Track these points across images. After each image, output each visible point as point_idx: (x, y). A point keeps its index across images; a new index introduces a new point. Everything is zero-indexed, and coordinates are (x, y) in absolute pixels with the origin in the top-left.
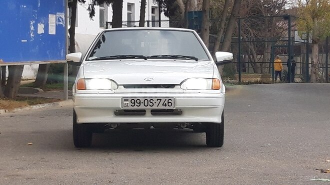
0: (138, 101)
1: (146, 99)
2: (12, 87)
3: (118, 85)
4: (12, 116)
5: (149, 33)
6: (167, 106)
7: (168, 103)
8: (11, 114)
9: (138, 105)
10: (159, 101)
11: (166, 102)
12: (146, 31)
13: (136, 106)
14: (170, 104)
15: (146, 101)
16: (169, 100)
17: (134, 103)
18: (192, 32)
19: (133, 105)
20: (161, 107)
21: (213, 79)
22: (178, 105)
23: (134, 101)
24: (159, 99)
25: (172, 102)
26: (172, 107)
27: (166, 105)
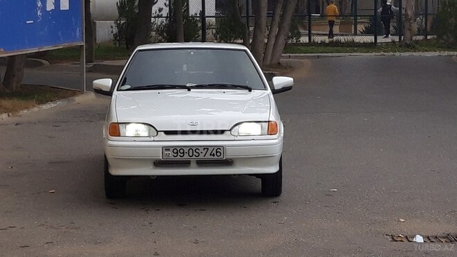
0: (182, 151)
1: (191, 148)
2: (14, 76)
3: (157, 131)
4: (17, 124)
5: (192, 53)
6: (216, 157)
7: (217, 152)
8: (16, 119)
9: (182, 155)
10: (206, 150)
11: (214, 152)
12: (189, 51)
13: (178, 157)
14: (218, 154)
15: (191, 150)
16: (218, 149)
17: (177, 153)
18: (245, 51)
19: (176, 155)
20: (208, 157)
21: (269, 122)
22: (229, 155)
23: (177, 150)
24: (206, 148)
25: (222, 152)
26: (222, 156)
27: (214, 155)
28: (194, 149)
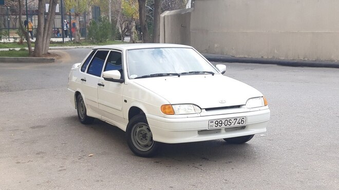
0: (221, 122)
1: (226, 119)
3: (201, 109)
9: (221, 125)
11: (240, 121)
13: (218, 127)
14: (243, 122)
15: (226, 121)
16: (243, 119)
17: (218, 124)
19: (217, 125)
20: (237, 125)
21: (263, 96)
22: (248, 122)
23: (218, 122)
24: (236, 119)
26: (244, 124)
27: (240, 123)
28: (228, 120)
